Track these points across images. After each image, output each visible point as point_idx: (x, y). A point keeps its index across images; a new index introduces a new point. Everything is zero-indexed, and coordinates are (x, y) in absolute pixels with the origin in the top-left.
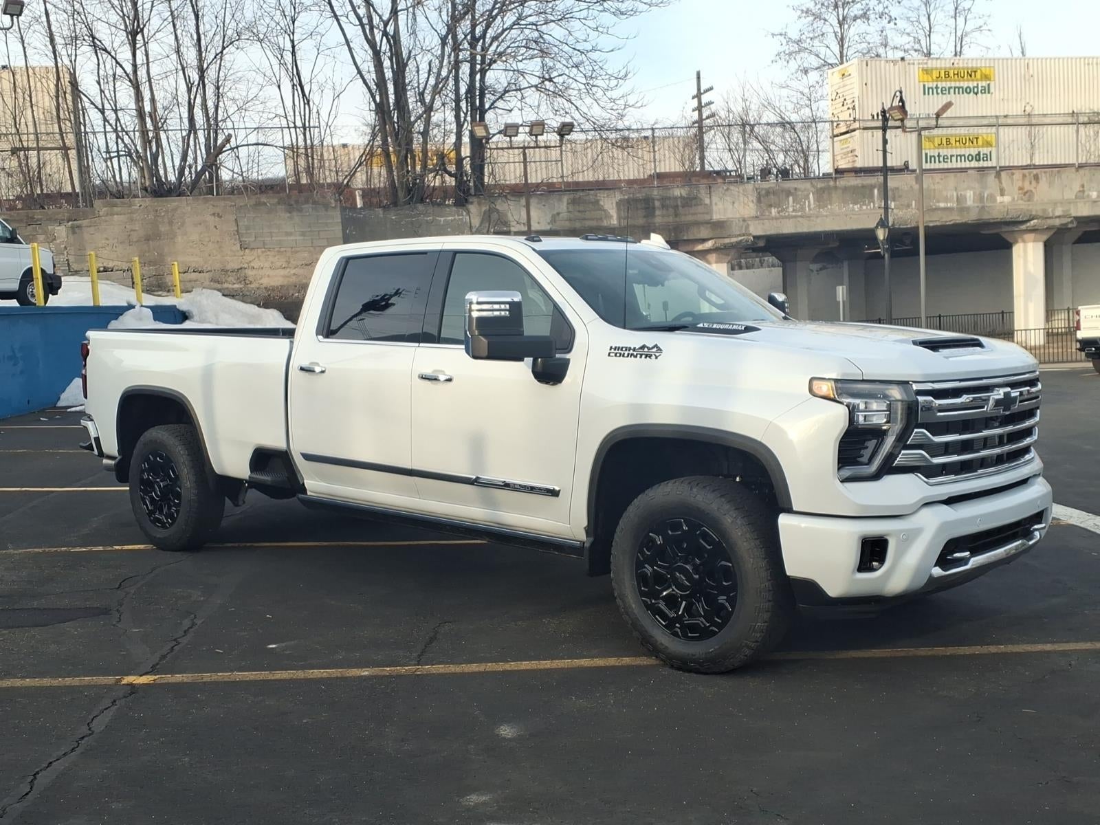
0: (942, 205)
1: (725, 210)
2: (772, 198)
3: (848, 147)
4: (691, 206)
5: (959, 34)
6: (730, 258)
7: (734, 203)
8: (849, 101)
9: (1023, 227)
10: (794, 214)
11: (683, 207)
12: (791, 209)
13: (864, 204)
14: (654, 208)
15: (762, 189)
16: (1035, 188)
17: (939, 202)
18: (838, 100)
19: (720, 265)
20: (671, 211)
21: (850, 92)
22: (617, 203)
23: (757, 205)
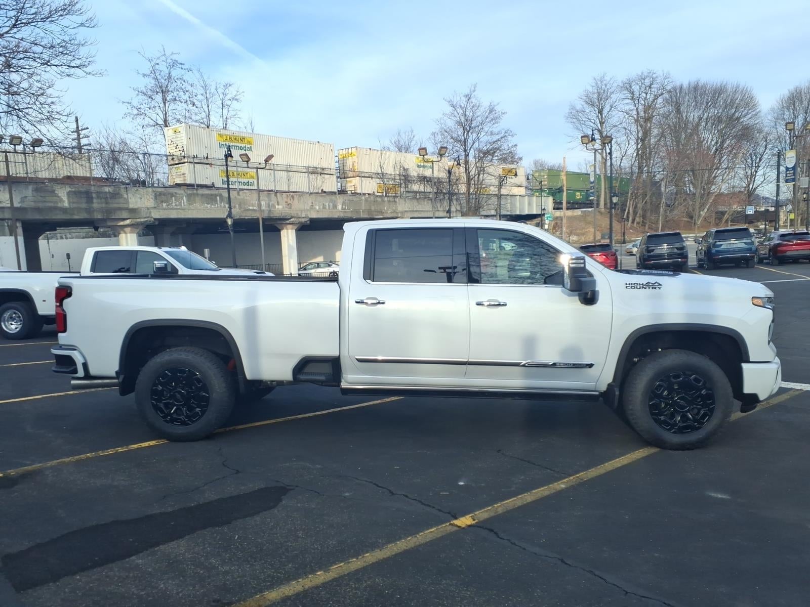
0: (251, 208)
1: (136, 202)
2: (164, 198)
3: (180, 172)
4: (116, 198)
5: (225, 117)
6: (138, 230)
7: (141, 198)
8: (180, 147)
9: (288, 222)
10: (176, 207)
11: (111, 198)
12: (174, 204)
13: (213, 205)
14: (92, 198)
15: (157, 191)
16: (293, 202)
17: (249, 206)
18: (172, 145)
19: (132, 234)
20: (103, 200)
21: (181, 141)
22: (67, 193)
23: (154, 200)
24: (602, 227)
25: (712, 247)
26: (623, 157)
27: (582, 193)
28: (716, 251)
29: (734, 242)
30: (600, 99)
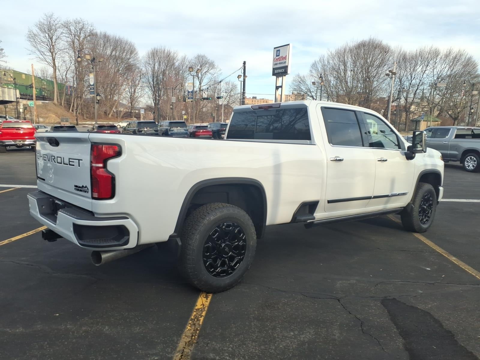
24: (58, 114)
25: (168, 131)
26: (67, 70)
27: (37, 90)
28: (171, 133)
29: (179, 129)
30: (50, 30)
